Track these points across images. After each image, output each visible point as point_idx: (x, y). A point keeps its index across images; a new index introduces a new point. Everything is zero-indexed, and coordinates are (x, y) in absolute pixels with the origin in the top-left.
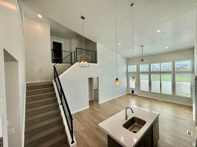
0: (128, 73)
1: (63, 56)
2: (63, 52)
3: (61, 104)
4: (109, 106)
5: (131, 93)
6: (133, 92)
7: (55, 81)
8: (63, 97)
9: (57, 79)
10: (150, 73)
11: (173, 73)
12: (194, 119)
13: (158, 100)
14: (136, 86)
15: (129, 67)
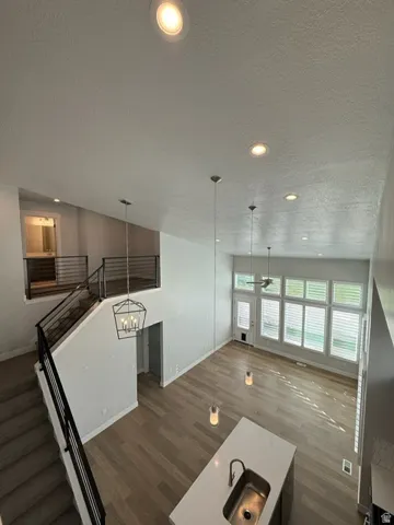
0: (233, 291)
1: (61, 272)
2: (60, 260)
3: (66, 450)
4: (189, 395)
5: (239, 339)
6: (244, 337)
7: (44, 368)
8: (71, 431)
9: (47, 362)
10: (283, 299)
11: (330, 307)
12: (356, 450)
13: (295, 362)
14: (251, 326)
15: (236, 276)
